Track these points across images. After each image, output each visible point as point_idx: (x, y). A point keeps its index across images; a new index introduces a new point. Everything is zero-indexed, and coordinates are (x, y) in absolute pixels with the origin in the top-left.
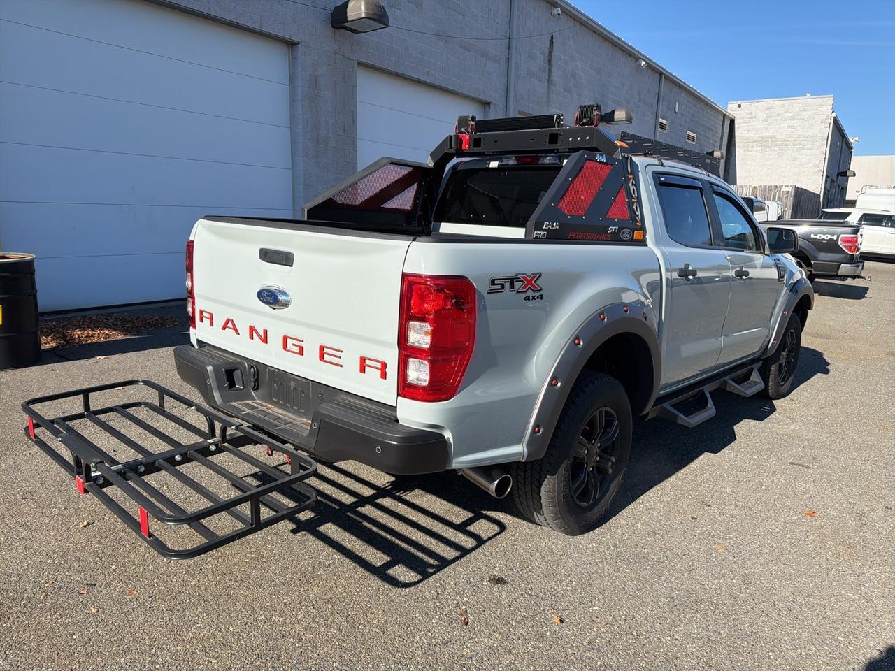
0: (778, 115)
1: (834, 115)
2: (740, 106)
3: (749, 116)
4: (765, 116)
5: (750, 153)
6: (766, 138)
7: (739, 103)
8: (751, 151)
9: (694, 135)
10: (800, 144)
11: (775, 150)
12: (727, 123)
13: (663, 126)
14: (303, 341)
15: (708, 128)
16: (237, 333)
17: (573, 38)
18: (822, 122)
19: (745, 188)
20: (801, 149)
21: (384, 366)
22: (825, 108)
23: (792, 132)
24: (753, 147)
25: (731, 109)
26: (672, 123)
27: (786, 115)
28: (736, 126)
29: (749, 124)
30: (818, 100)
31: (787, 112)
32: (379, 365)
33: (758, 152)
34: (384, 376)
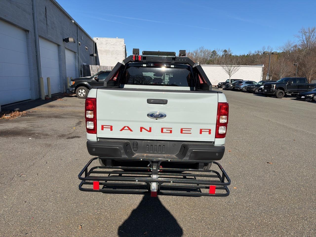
0: (109, 43)
1: (125, 45)
2: (97, 39)
3: (100, 43)
4: (105, 43)
5: (102, 55)
6: (107, 50)
7: (97, 38)
8: (103, 54)
9: (87, 48)
10: (117, 53)
11: (110, 55)
12: (94, 44)
13: (80, 44)
14: (172, 128)
15: (90, 46)
16: (131, 131)
17: (52, 9)
18: (122, 47)
19: (109, 67)
20: (117, 55)
21: (210, 130)
22: (122, 42)
23: (114, 49)
24: (103, 53)
25: (95, 39)
26: (81, 43)
27: (112, 43)
28: (97, 46)
29: (101, 45)
30: (120, 40)
31: (112, 42)
32: (208, 130)
33: (105, 55)
34: (210, 133)
